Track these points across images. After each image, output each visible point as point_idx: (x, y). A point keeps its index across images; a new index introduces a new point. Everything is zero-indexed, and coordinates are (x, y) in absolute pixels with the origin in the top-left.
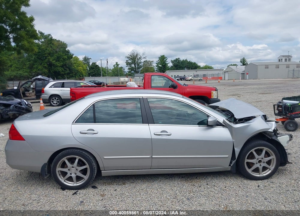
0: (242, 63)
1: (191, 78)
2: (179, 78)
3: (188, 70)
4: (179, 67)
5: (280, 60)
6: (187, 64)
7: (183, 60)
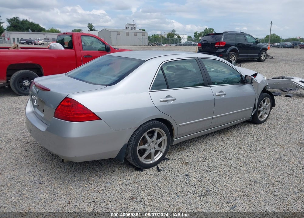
0: (90, 28)
1: (41, 42)
2: (25, 42)
3: (33, 33)
4: (19, 28)
5: (127, 28)
6: (29, 25)
7: (23, 20)
